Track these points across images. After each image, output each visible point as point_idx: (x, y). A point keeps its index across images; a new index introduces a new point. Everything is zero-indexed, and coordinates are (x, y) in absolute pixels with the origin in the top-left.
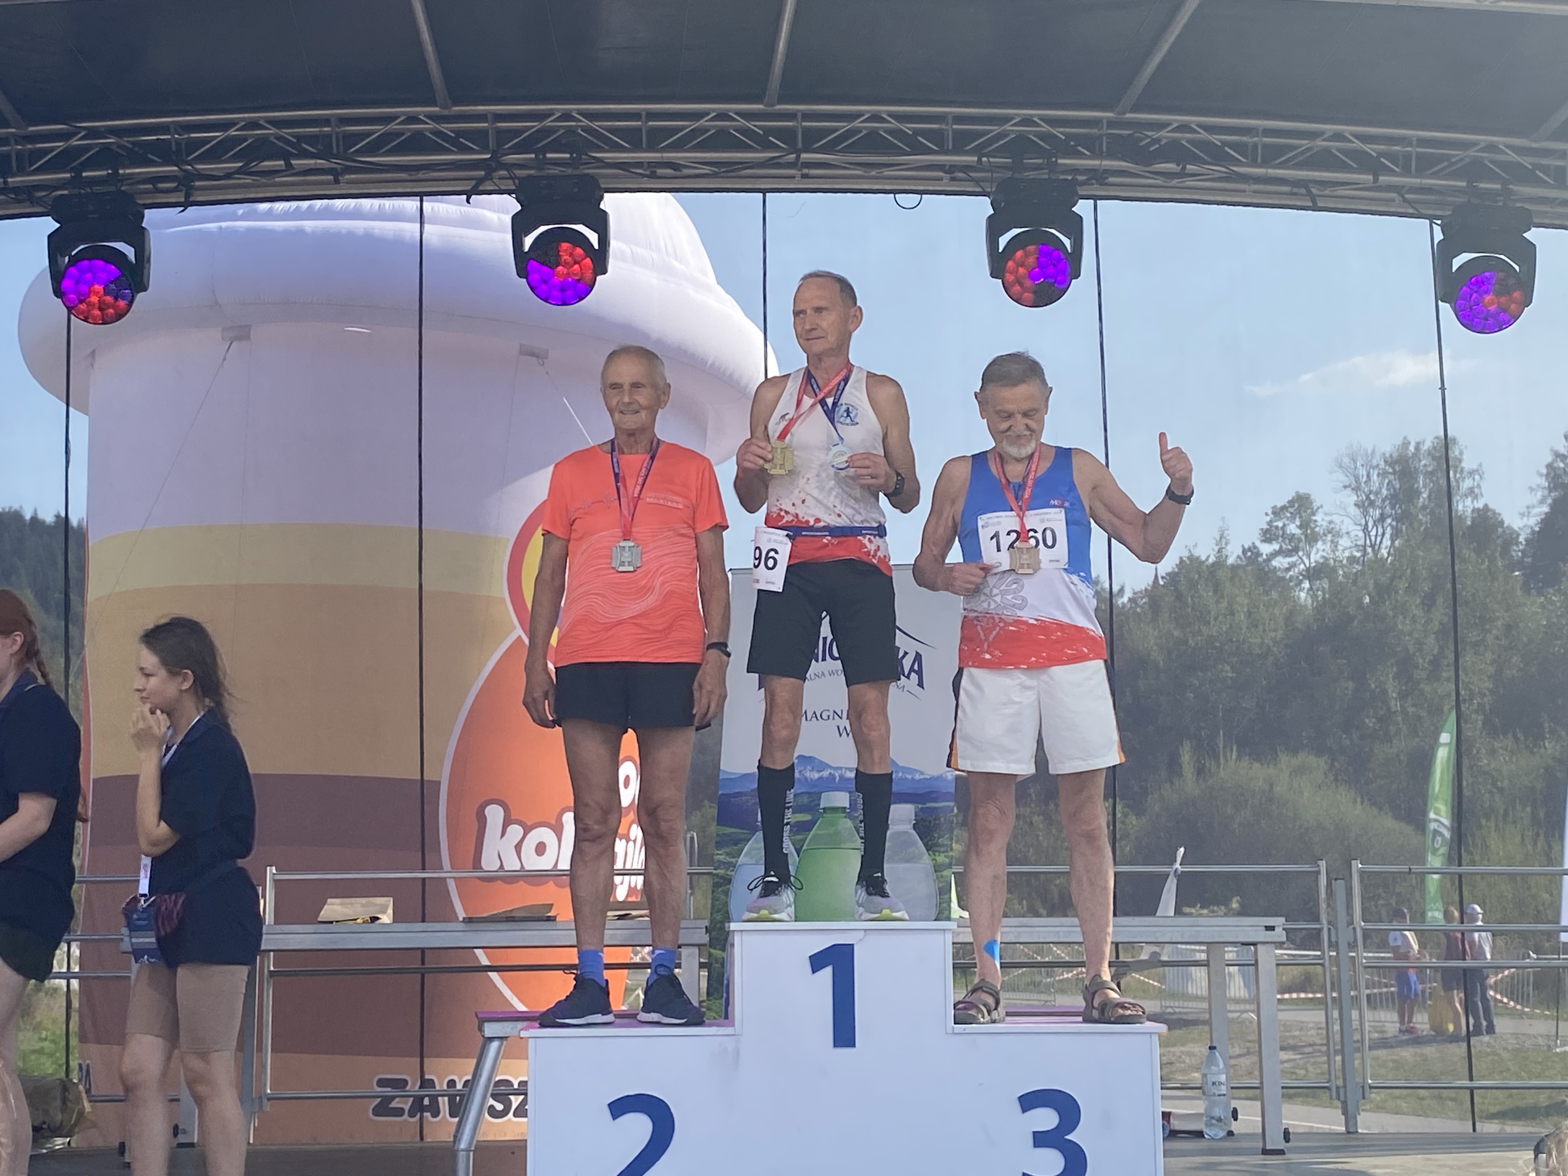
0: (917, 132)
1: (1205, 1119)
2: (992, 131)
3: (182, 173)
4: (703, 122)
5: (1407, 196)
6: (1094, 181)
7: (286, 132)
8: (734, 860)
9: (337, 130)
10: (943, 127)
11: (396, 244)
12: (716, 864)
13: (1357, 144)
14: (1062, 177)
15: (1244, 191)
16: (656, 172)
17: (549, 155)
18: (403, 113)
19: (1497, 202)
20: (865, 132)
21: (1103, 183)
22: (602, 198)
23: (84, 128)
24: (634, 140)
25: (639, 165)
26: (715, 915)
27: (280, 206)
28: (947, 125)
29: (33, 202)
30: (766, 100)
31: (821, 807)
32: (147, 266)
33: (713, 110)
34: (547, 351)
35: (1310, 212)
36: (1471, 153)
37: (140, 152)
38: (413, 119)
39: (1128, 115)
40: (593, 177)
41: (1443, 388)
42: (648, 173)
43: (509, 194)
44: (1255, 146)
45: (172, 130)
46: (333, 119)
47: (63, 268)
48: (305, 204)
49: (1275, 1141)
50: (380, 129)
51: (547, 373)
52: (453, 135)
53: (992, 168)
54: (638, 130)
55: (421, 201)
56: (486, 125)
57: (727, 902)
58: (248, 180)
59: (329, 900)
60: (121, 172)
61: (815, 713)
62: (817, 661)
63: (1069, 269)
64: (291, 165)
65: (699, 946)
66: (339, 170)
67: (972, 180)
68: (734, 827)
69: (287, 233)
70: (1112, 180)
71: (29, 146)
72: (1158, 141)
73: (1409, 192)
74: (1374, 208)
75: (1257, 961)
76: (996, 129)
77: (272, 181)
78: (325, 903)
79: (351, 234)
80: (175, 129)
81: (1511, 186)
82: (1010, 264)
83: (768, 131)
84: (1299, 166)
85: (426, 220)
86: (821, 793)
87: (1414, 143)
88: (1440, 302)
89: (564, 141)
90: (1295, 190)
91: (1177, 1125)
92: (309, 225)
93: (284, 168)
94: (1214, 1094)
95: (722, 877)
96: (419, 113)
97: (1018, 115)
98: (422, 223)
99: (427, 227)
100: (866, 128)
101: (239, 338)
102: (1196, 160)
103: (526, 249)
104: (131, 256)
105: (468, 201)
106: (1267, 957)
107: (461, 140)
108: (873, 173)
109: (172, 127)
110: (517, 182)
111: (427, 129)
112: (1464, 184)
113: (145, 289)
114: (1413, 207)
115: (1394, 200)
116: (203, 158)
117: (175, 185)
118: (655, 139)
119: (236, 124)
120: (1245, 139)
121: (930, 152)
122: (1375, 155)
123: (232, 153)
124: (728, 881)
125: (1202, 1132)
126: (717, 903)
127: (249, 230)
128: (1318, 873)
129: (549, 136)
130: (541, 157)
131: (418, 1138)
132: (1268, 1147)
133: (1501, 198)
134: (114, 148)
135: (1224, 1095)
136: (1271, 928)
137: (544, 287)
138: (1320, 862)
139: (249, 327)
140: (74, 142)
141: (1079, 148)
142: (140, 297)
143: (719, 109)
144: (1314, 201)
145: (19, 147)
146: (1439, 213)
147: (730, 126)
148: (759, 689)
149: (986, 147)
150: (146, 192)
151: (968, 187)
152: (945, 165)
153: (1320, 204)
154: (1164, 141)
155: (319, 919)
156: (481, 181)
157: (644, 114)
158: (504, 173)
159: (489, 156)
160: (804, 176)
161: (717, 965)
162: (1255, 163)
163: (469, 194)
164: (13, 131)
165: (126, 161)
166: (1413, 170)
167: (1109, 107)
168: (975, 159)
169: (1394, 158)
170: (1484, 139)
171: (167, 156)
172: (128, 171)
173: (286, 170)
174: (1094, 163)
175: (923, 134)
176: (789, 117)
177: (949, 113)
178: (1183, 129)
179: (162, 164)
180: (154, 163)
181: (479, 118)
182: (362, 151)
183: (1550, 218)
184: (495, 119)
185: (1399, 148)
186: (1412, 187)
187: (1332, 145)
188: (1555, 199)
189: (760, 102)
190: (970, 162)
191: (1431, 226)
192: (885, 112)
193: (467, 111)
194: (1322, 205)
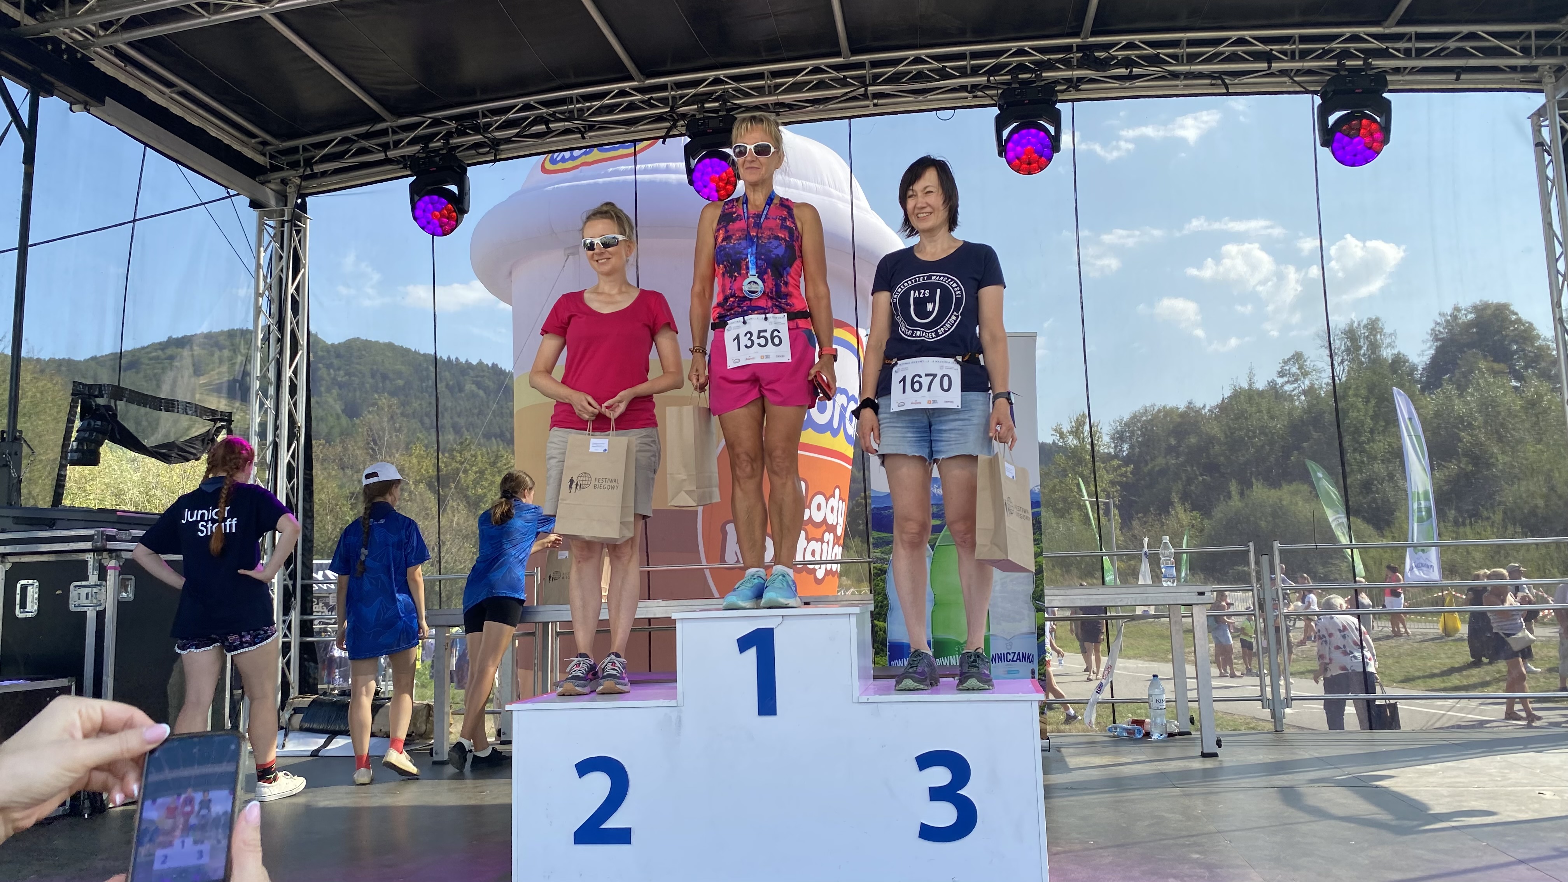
4: (804, 74)
5: (1296, 78)
6: (1070, 89)
9: (582, 105)
10: (964, 63)
15: (1177, 86)
17: (706, 105)
18: (612, 89)
19: (1360, 73)
20: (915, 72)
21: (1077, 90)
23: (431, 119)
25: (769, 106)
28: (968, 61)
30: (842, 53)
32: (466, 197)
33: (811, 65)
35: (1225, 96)
37: (463, 130)
38: (622, 93)
39: (1089, 40)
43: (684, 135)
45: (481, 114)
46: (575, 97)
49: (1213, 748)
50: (597, 104)
53: (997, 85)
60: (450, 142)
63: (1053, 146)
64: (552, 128)
66: (582, 130)
67: (988, 96)
70: (1083, 87)
72: (1114, 57)
73: (1295, 75)
74: (1271, 90)
75: (1192, 617)
76: (995, 61)
80: (483, 113)
81: (1371, 62)
82: (1011, 147)
87: (1297, 40)
90: (1214, 82)
93: (546, 130)
96: (626, 87)
97: (1014, 47)
100: (915, 69)
101: (573, 254)
103: (693, 168)
104: (457, 192)
105: (664, 143)
107: (652, 102)
108: (921, 98)
109: (480, 111)
110: (688, 125)
112: (1335, 63)
113: (467, 212)
114: (1299, 87)
115: (1286, 83)
116: (498, 129)
117: (488, 149)
119: (514, 107)
120: (1176, 50)
121: (956, 77)
128: (1248, 551)
130: (701, 106)
132: (1205, 752)
133: (1364, 71)
136: (1202, 594)
137: (706, 190)
138: (1249, 544)
141: (1057, 65)
143: (814, 63)
144: (1227, 89)
146: (1319, 89)
149: (995, 72)
150: (471, 156)
151: (983, 101)
152: (967, 87)
153: (1231, 91)
154: (1120, 58)
156: (670, 129)
158: (683, 122)
159: (668, 109)
160: (875, 105)
162: (1182, 64)
163: (664, 138)
164: (389, 124)
165: (455, 135)
166: (1297, 58)
167: (1076, 34)
168: (986, 79)
169: (1284, 53)
170: (1348, 31)
171: (477, 130)
172: (455, 141)
173: (549, 132)
174: (1068, 74)
175: (951, 68)
176: (860, 65)
177: (967, 50)
178: (1130, 46)
179: (474, 135)
180: (468, 134)
181: (663, 87)
182: (593, 114)
183: (1402, 84)
184: (674, 87)
185: (1286, 47)
186: (1298, 70)
187: (1239, 49)
188: (1405, 68)
189: (842, 57)
190: (984, 81)
191: (1312, 97)
192: (923, 54)
193: (654, 83)
194: (1233, 91)
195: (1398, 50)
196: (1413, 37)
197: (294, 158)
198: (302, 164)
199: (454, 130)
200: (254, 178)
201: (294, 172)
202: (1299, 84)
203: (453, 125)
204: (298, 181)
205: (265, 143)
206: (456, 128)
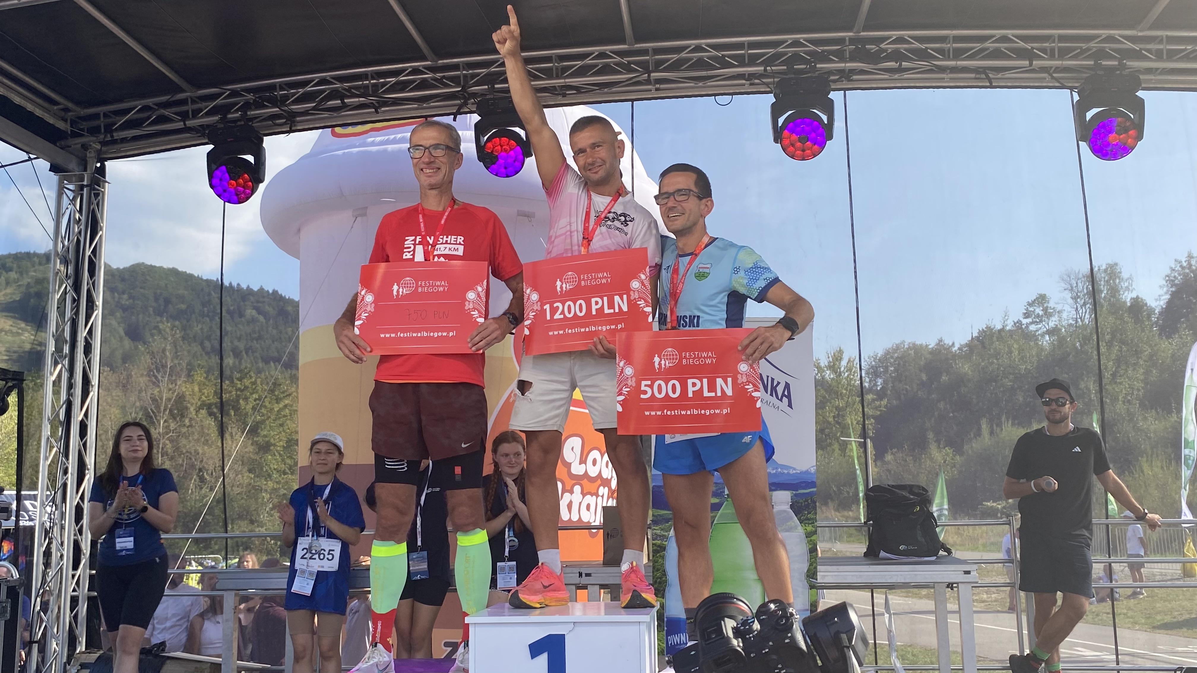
0: (726, 55)
2: (771, 52)
3: (284, 112)
4: (589, 60)
5: (1054, 75)
6: (843, 79)
7: (346, 85)
9: (377, 81)
10: (742, 52)
13: (1018, 43)
17: (496, 86)
18: (410, 67)
19: (1116, 73)
20: (695, 59)
21: (849, 80)
23: (230, 91)
24: (548, 72)
25: (555, 88)
28: (744, 50)
30: (626, 42)
33: (597, 51)
34: (534, 211)
35: (989, 89)
36: (1096, 42)
37: (260, 101)
38: (416, 70)
39: (861, 34)
42: (561, 93)
43: (475, 112)
44: (948, 50)
45: (278, 87)
46: (370, 74)
47: (212, 172)
52: (440, 78)
53: (774, 74)
54: (551, 69)
56: (459, 72)
58: (323, 114)
60: (249, 113)
63: (826, 134)
64: (346, 103)
66: (377, 105)
67: (764, 83)
70: (855, 77)
72: (885, 50)
73: (1055, 72)
74: (1032, 84)
76: (773, 51)
77: (338, 114)
80: (281, 87)
81: (1124, 63)
82: (786, 134)
83: (632, 62)
84: (979, 58)
87: (1056, 40)
88: (1080, 142)
90: (978, 76)
93: (341, 105)
96: (419, 66)
97: (790, 39)
100: (694, 57)
101: (363, 215)
102: (910, 60)
103: (483, 144)
104: (253, 162)
107: (445, 80)
108: (701, 84)
109: (278, 85)
110: (480, 103)
111: (428, 77)
112: (1092, 63)
114: (1059, 82)
115: (1045, 79)
117: (284, 120)
118: (561, 73)
119: (314, 81)
120: (942, 46)
121: (735, 66)
122: (1030, 48)
130: (491, 87)
133: (1118, 70)
136: (967, 571)
137: (495, 166)
139: (365, 209)
141: (831, 57)
143: (599, 50)
144: (991, 83)
146: (1076, 85)
147: (611, 61)
149: (770, 61)
150: (267, 126)
151: (762, 88)
152: (745, 75)
153: (994, 84)
154: (889, 51)
156: (461, 106)
157: (554, 57)
159: (460, 89)
160: (657, 89)
162: (949, 59)
163: (455, 115)
164: (188, 94)
165: (253, 107)
166: (1057, 56)
167: (850, 29)
168: (763, 68)
169: (1044, 51)
170: (1104, 33)
171: (274, 102)
172: (252, 113)
173: (344, 107)
174: (840, 65)
175: (730, 56)
176: (645, 52)
177: (745, 41)
178: (900, 40)
179: (271, 108)
180: (267, 107)
181: (456, 67)
182: (387, 91)
183: (1154, 83)
184: (465, 66)
185: (1047, 45)
186: (1057, 68)
187: (1002, 46)
188: (1157, 69)
189: (626, 44)
190: (761, 70)
191: (1071, 93)
192: (704, 43)
193: (447, 63)
194: (996, 84)
195: (1148, 51)
196: (1165, 40)
197: (95, 123)
198: (103, 130)
199: (252, 101)
200: (54, 143)
201: (95, 138)
202: (1057, 80)
203: (250, 97)
204: (98, 147)
205: (66, 110)
206: (254, 100)
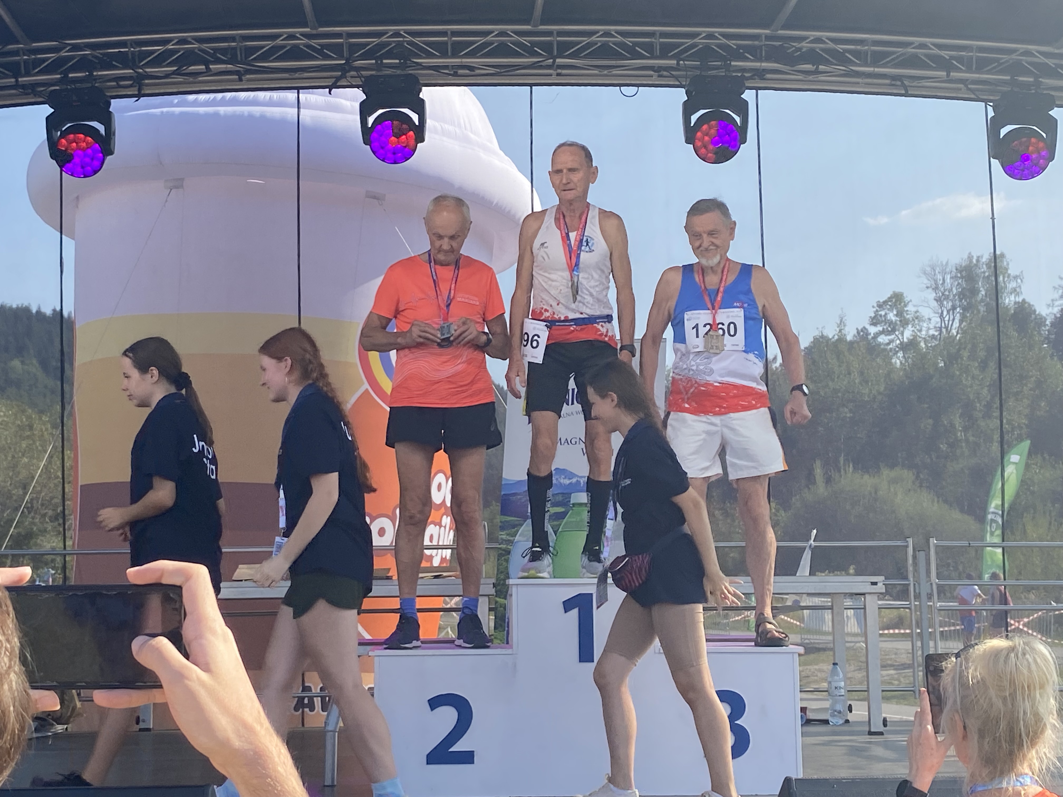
0: (635, 44)
1: (830, 711)
2: (687, 43)
3: (136, 74)
4: (489, 38)
5: (969, 86)
6: (756, 77)
7: (205, 46)
8: (512, 538)
9: (241, 44)
10: (653, 40)
11: (282, 122)
12: (500, 541)
13: (936, 51)
14: (734, 74)
15: (858, 83)
16: (457, 72)
17: (385, 61)
18: (286, 33)
19: (1031, 90)
20: (599, 44)
21: (762, 78)
22: (420, 90)
23: (69, 44)
24: (442, 49)
25: (446, 67)
26: (499, 576)
27: (202, 97)
28: (655, 39)
29: (36, 94)
30: (532, 23)
31: (571, 503)
32: (112, 137)
33: (497, 30)
34: (385, 195)
35: (904, 97)
36: (1014, 56)
37: (108, 60)
38: (291, 37)
39: (780, 32)
40: (415, 76)
41: (993, 218)
42: (452, 73)
43: (358, 88)
44: (866, 53)
45: (129, 45)
46: (237, 38)
47: (56, 139)
48: (220, 95)
49: (877, 726)
50: (269, 44)
51: (385, 210)
52: (319, 48)
53: (686, 68)
54: (445, 43)
55: (298, 93)
56: (342, 40)
57: (507, 567)
58: (180, 79)
59: (240, 566)
60: (95, 73)
61: (566, 439)
62: (568, 405)
63: (739, 137)
64: (210, 68)
65: (488, 595)
66: (243, 72)
67: (673, 76)
68: (512, 516)
69: (207, 115)
70: (768, 76)
71: (33, 57)
72: (799, 49)
73: (972, 83)
74: (947, 95)
75: (865, 606)
76: (689, 42)
77: (197, 80)
78: (237, 567)
79: (251, 116)
80: (131, 45)
81: (1040, 79)
82: (699, 134)
83: (534, 44)
84: (896, 66)
85: (301, 105)
86: (571, 494)
87: (974, 50)
88: (991, 158)
89: (394, 52)
90: (893, 82)
91: (811, 716)
92: (222, 110)
93: (205, 71)
94: (836, 695)
95: (504, 550)
96: (296, 33)
97: (704, 32)
98: (299, 108)
99: (302, 110)
100: (600, 41)
101: (177, 187)
102: (827, 62)
103: (370, 126)
104: (102, 131)
105: (330, 93)
106: (872, 603)
107: (325, 51)
108: (606, 72)
109: (129, 43)
110: (363, 79)
111: (302, 44)
112: (1009, 78)
113: (111, 153)
114: (974, 94)
115: (961, 89)
116: (151, 64)
117: (131, 82)
118: (457, 50)
119: (172, 40)
120: (859, 47)
121: (644, 57)
122: (948, 58)
123: (169, 61)
124: (508, 552)
125: (828, 721)
126: (501, 567)
127: (182, 114)
128: (907, 546)
129: (385, 48)
130: (379, 62)
131: (301, 726)
132: (872, 730)
133: (1034, 88)
134: (90, 57)
135: (843, 696)
136: (874, 584)
137: (382, 151)
138: (907, 539)
139: (182, 180)
140: (63, 54)
141: (746, 54)
142: (109, 159)
143: (501, 29)
144: (906, 91)
145: (25, 57)
146: (992, 98)
147: (508, 41)
148: (529, 423)
149: (683, 54)
150: (113, 87)
151: (670, 81)
152: (654, 67)
153: (909, 93)
154: (804, 50)
155: (233, 578)
156: (338, 79)
157: (449, 33)
158: (353, 73)
159: (344, 62)
160: (558, 75)
161: (502, 609)
162: (866, 64)
163: (330, 88)
164: (23, 45)
165: (99, 67)
166: (974, 69)
167: (766, 26)
168: (675, 62)
169: (961, 61)
170: (1022, 47)
171: (125, 62)
172: (98, 73)
173: (208, 71)
174: (757, 65)
175: (638, 45)
176: (549, 34)
177: (657, 31)
178: (817, 40)
179: (122, 68)
180: (115, 68)
181: (338, 36)
184: (350, 36)
185: (965, 55)
186: (973, 80)
187: (920, 52)
189: (528, 24)
190: (671, 64)
191: (986, 107)
192: (613, 30)
193: (329, 31)
194: (912, 93)
202: (972, 91)
